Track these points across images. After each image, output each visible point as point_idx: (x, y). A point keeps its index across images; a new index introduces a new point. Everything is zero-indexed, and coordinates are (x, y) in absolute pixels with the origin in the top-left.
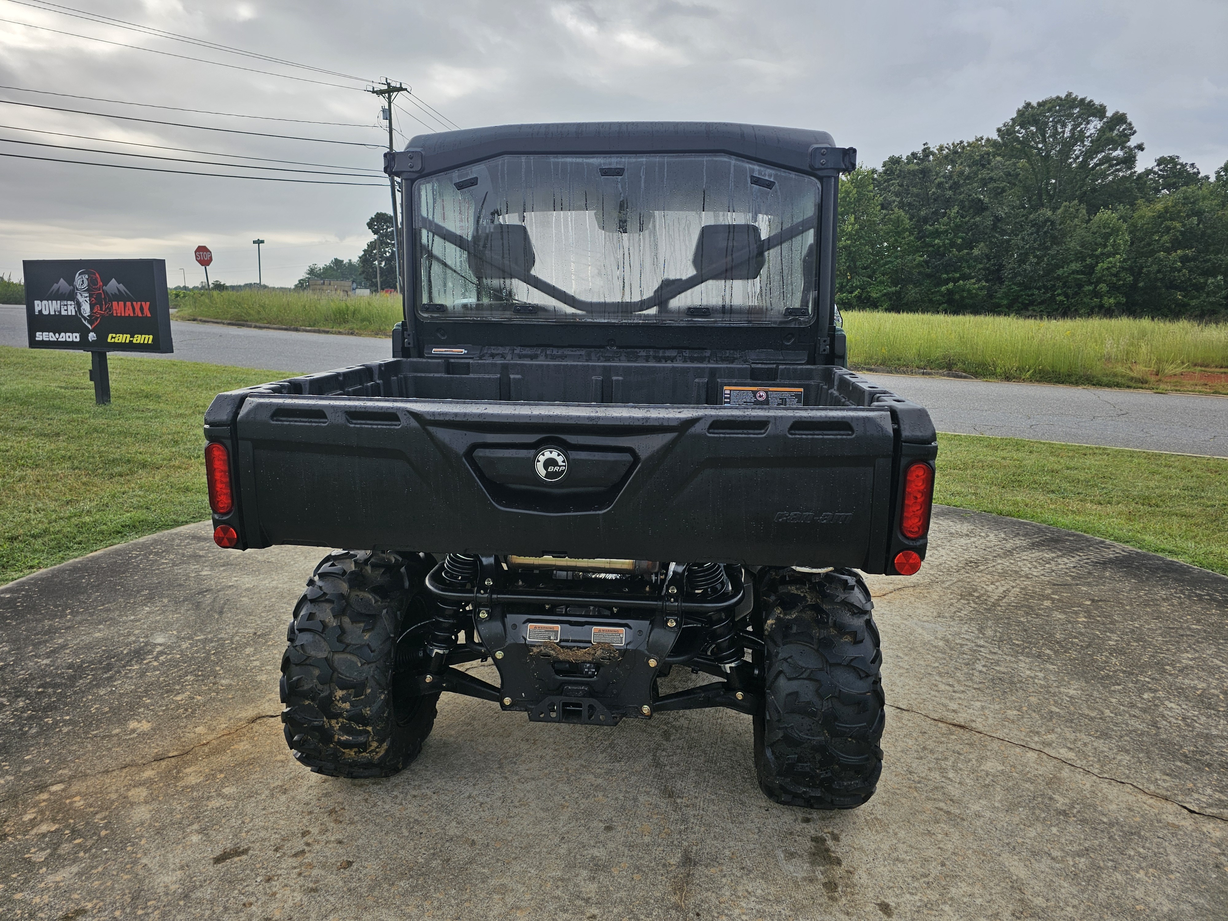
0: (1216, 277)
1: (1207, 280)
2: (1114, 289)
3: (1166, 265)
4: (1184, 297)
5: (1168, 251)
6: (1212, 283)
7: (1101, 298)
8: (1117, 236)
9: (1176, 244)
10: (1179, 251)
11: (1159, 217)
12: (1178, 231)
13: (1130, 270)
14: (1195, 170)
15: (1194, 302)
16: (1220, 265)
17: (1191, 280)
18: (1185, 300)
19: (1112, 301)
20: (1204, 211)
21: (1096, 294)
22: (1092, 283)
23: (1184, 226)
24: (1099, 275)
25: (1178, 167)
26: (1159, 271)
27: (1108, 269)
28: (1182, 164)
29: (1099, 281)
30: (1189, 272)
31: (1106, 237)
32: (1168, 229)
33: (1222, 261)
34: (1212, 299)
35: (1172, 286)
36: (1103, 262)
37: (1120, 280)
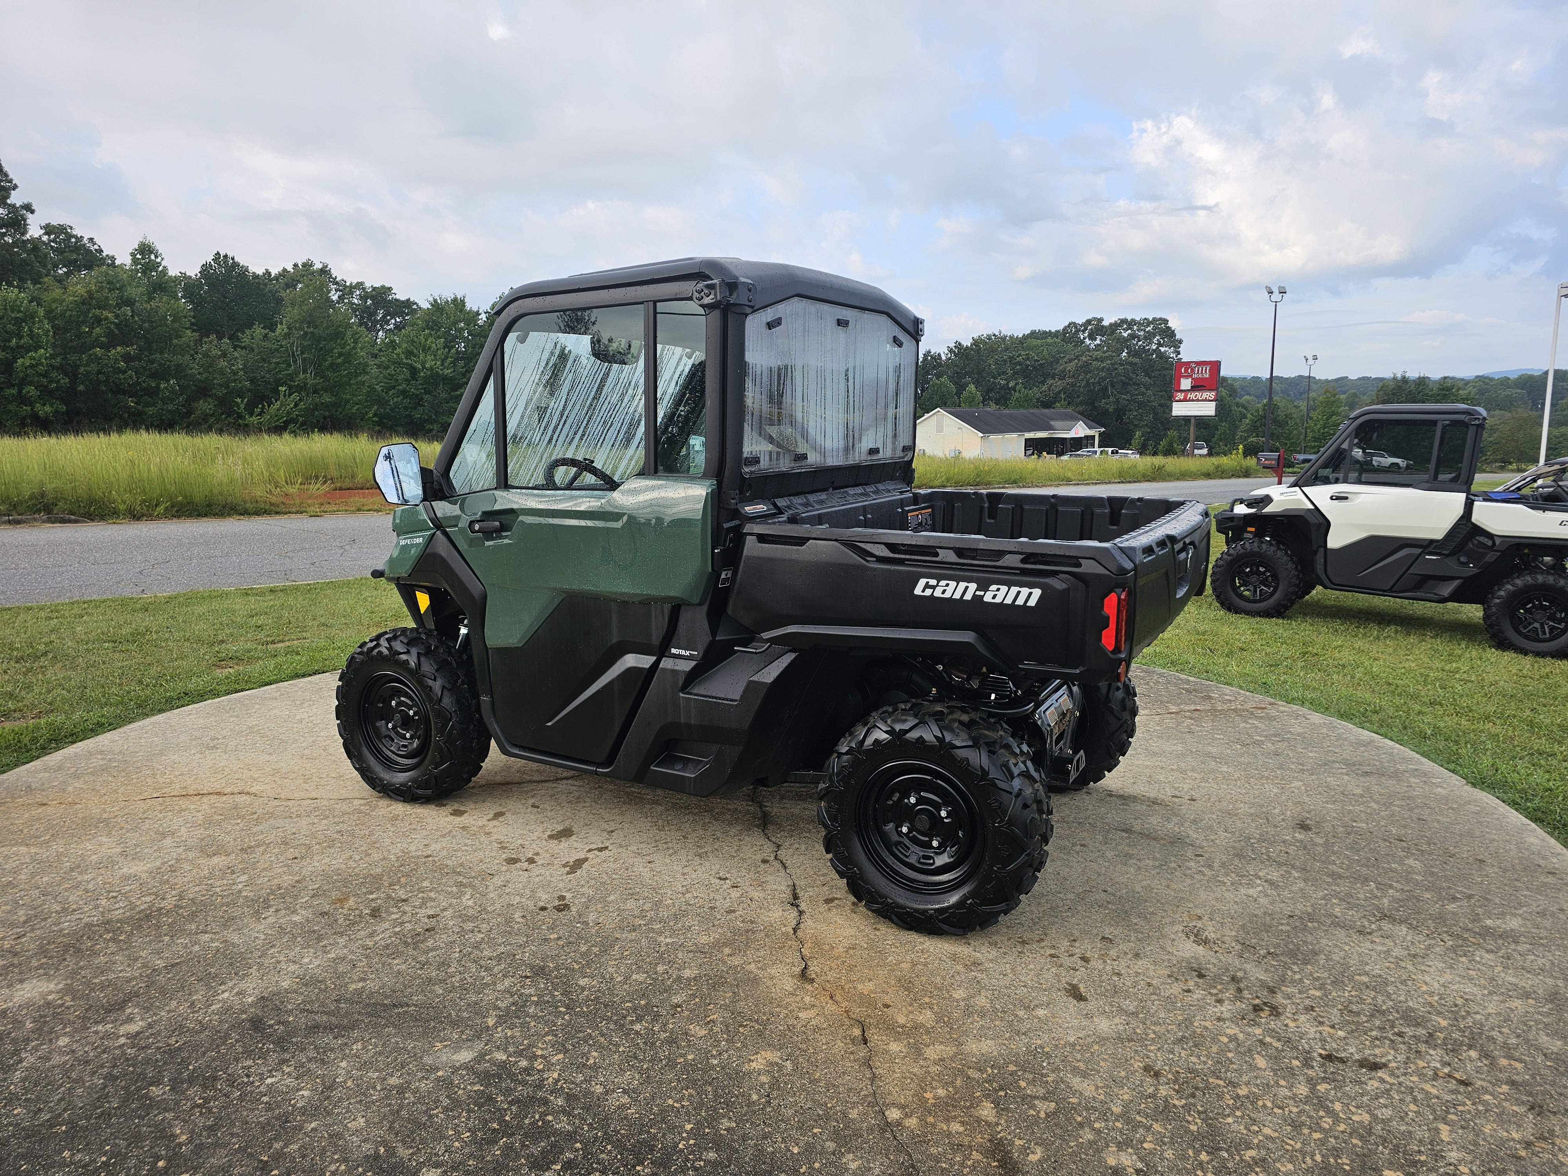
0: (168, 381)
1: (159, 384)
2: (46, 393)
3: (106, 365)
4: (136, 403)
5: (107, 347)
6: (166, 388)
7: (31, 404)
8: (34, 323)
9: (113, 340)
10: (119, 349)
11: (83, 304)
12: (112, 323)
13: (61, 368)
14: (96, 247)
15: (151, 411)
16: (169, 367)
17: (138, 383)
18: (139, 407)
19: (47, 408)
20: (135, 301)
21: (23, 399)
22: (13, 386)
23: (117, 316)
24: (22, 375)
25: (73, 240)
26: (99, 372)
27: (32, 366)
28: (76, 237)
29: (23, 383)
30: (136, 374)
31: (18, 322)
32: (98, 321)
33: (170, 361)
34: (170, 407)
35: (118, 390)
36: (23, 358)
37: (51, 382)
